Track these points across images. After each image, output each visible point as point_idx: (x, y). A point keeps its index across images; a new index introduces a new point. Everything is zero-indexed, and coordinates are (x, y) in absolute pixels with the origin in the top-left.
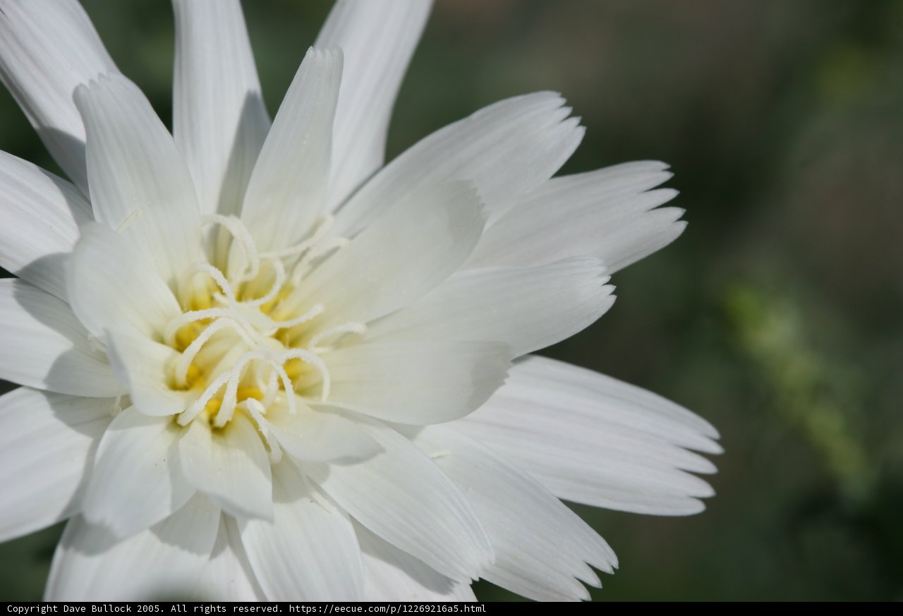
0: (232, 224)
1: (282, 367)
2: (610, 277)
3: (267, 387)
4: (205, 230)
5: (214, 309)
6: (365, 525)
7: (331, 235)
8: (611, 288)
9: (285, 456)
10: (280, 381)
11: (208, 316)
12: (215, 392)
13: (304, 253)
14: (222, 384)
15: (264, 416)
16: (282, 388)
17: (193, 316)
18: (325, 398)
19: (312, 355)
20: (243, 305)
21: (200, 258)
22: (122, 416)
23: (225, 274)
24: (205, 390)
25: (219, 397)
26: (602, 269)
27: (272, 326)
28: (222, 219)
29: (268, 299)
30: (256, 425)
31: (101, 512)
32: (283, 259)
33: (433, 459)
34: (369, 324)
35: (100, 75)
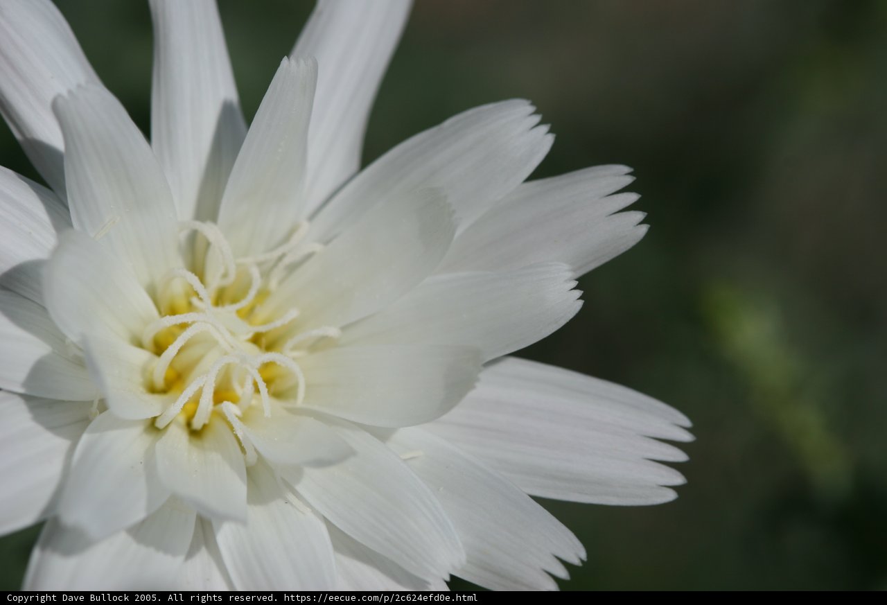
0: (209, 231)
1: (257, 371)
2: (577, 282)
3: (243, 390)
4: (183, 236)
5: (191, 313)
6: (338, 526)
7: (306, 240)
8: (579, 293)
9: (260, 458)
10: (255, 385)
11: (185, 320)
12: (191, 396)
13: (280, 258)
14: (198, 388)
15: (239, 418)
16: (257, 390)
17: (170, 321)
18: (300, 401)
19: (287, 359)
20: (219, 309)
21: (178, 264)
22: (99, 419)
23: (202, 280)
24: (181, 393)
25: (196, 400)
26: (570, 275)
27: (248, 331)
28: (199, 225)
29: (244, 303)
30: (232, 428)
31: (75, 515)
32: (260, 264)
33: (405, 460)
34: (343, 329)
35: (79, 86)
